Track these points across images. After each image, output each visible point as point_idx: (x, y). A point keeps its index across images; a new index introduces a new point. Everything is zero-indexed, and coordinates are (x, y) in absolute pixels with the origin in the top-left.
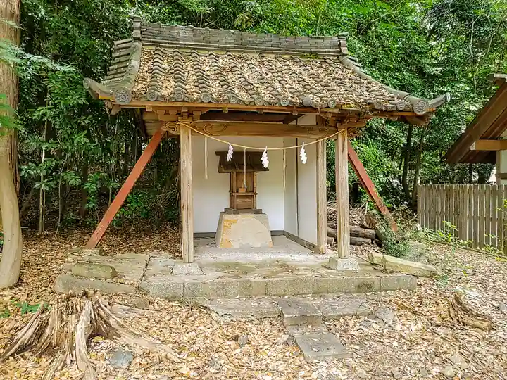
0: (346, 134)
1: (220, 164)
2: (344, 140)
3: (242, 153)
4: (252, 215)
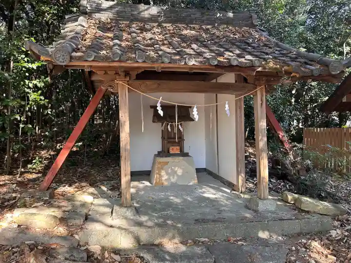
0: (264, 90)
1: (154, 116)
2: (262, 96)
3: (174, 106)
4: (182, 158)
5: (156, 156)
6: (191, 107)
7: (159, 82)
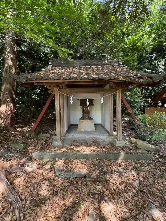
4: (89, 120)
5: (80, 119)
6: (94, 99)
7: (71, 89)
